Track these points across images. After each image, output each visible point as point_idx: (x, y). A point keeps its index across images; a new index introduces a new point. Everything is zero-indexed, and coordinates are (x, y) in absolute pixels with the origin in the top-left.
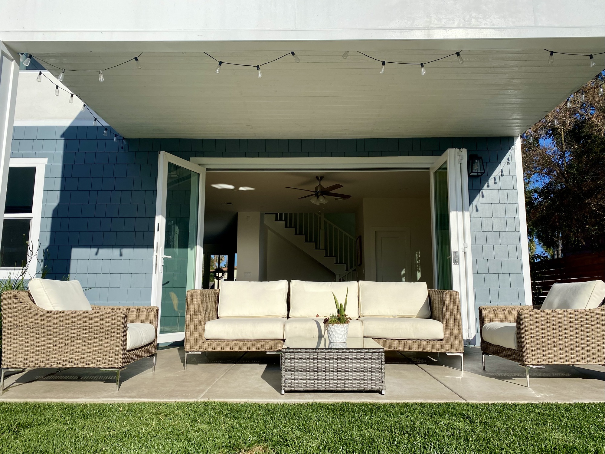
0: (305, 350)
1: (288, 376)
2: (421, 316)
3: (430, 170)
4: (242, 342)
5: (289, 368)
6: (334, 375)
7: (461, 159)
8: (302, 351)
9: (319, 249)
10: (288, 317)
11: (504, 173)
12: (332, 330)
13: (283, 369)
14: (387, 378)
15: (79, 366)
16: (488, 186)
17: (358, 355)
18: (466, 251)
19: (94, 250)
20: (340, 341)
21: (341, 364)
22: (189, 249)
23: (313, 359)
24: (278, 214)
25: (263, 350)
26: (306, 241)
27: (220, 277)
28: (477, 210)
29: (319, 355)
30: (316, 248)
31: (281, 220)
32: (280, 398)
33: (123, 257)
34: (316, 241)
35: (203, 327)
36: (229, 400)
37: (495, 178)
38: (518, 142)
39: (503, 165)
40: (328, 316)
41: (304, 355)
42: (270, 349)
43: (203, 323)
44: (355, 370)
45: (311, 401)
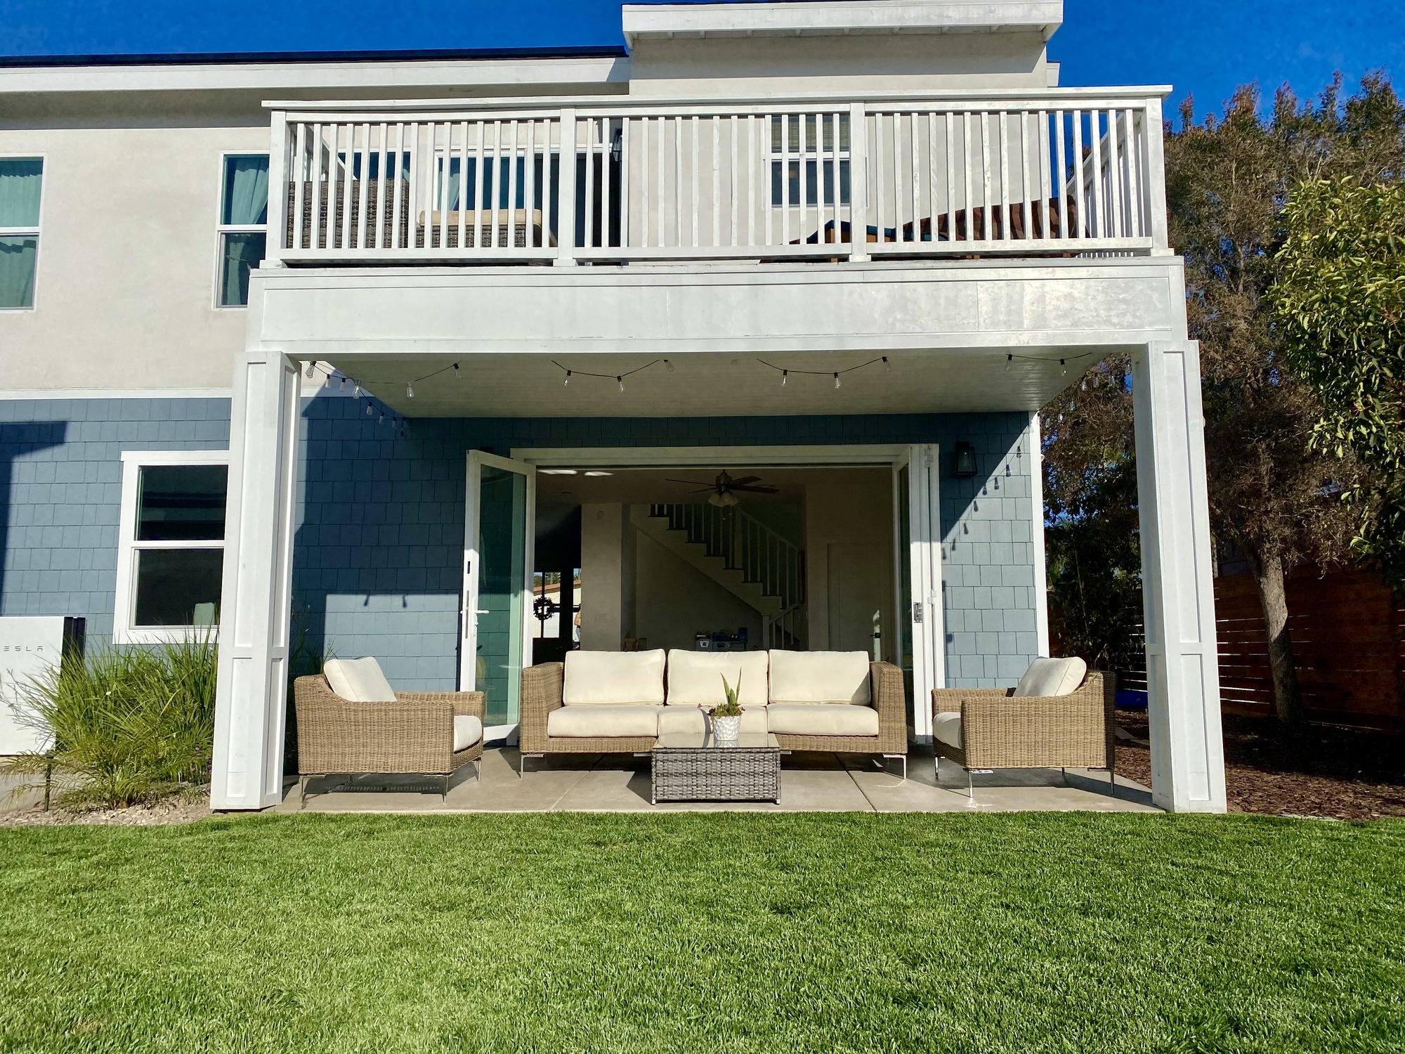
0: (681, 751)
1: (660, 781)
2: (855, 703)
3: (893, 466)
4: (599, 740)
5: (662, 772)
6: (716, 781)
7: (930, 460)
8: (677, 751)
9: (733, 568)
10: (665, 704)
11: (1011, 471)
12: (719, 724)
13: (654, 774)
14: (783, 785)
15: (396, 771)
16: (985, 493)
17: (747, 755)
18: (934, 603)
19: (362, 598)
20: (730, 738)
21: (727, 767)
22: (512, 595)
23: (692, 761)
24: (656, 506)
25: (629, 751)
26: (708, 554)
27: (545, 613)
28: (966, 532)
29: (699, 756)
30: (727, 568)
31: (661, 514)
32: (650, 809)
33: (409, 608)
34: (726, 554)
35: (545, 719)
36: (588, 811)
37: (996, 479)
38: (1035, 422)
39: (1010, 457)
40: (715, 706)
41: (680, 756)
42: (638, 750)
43: (545, 714)
44: (744, 774)
45: (687, 811)
